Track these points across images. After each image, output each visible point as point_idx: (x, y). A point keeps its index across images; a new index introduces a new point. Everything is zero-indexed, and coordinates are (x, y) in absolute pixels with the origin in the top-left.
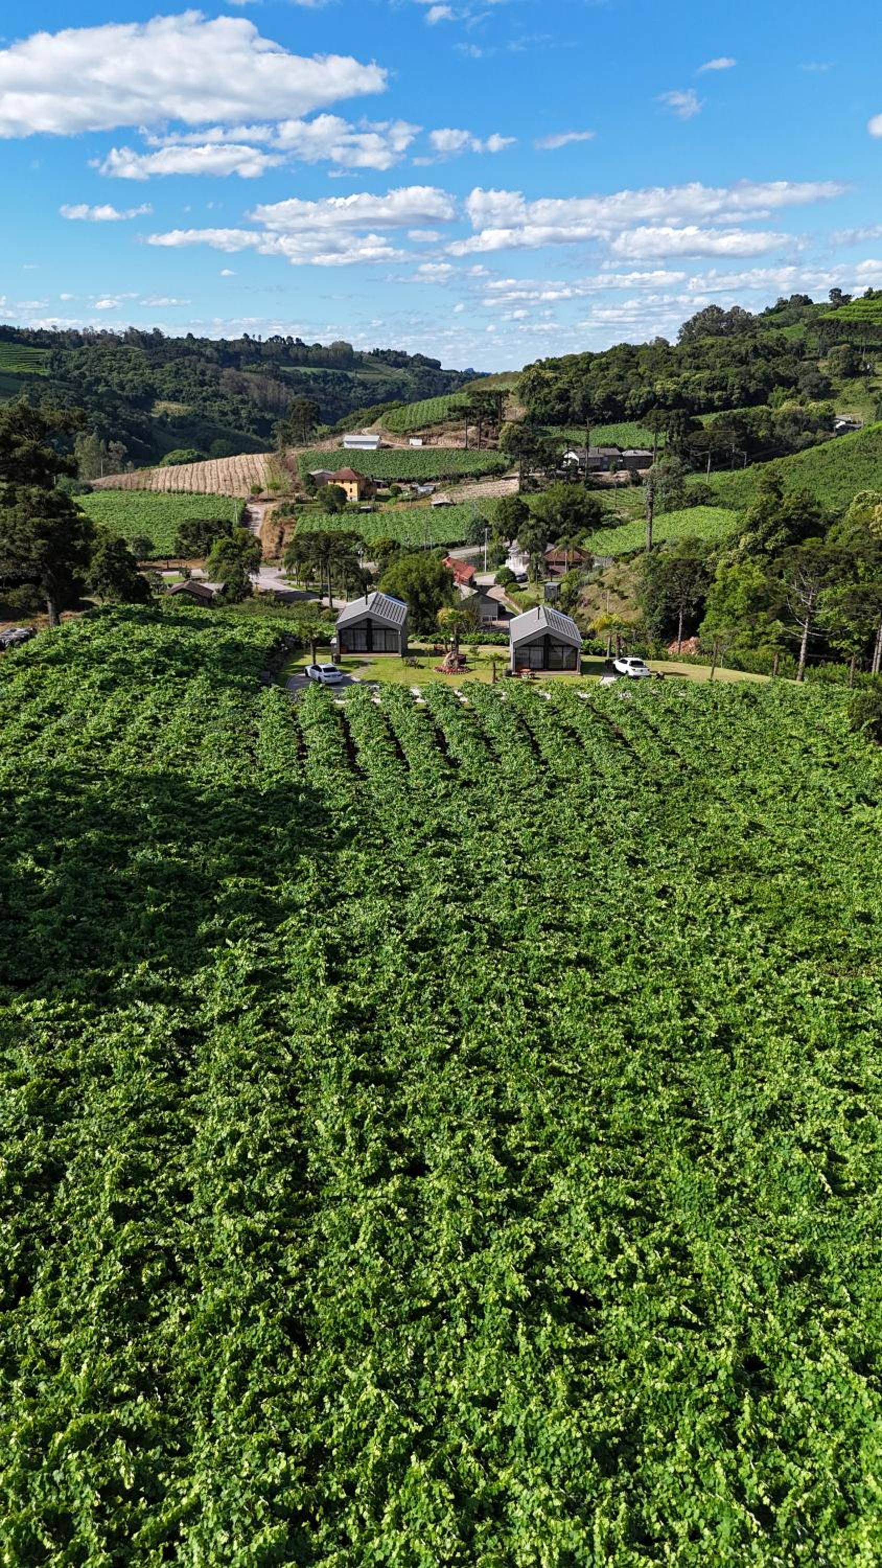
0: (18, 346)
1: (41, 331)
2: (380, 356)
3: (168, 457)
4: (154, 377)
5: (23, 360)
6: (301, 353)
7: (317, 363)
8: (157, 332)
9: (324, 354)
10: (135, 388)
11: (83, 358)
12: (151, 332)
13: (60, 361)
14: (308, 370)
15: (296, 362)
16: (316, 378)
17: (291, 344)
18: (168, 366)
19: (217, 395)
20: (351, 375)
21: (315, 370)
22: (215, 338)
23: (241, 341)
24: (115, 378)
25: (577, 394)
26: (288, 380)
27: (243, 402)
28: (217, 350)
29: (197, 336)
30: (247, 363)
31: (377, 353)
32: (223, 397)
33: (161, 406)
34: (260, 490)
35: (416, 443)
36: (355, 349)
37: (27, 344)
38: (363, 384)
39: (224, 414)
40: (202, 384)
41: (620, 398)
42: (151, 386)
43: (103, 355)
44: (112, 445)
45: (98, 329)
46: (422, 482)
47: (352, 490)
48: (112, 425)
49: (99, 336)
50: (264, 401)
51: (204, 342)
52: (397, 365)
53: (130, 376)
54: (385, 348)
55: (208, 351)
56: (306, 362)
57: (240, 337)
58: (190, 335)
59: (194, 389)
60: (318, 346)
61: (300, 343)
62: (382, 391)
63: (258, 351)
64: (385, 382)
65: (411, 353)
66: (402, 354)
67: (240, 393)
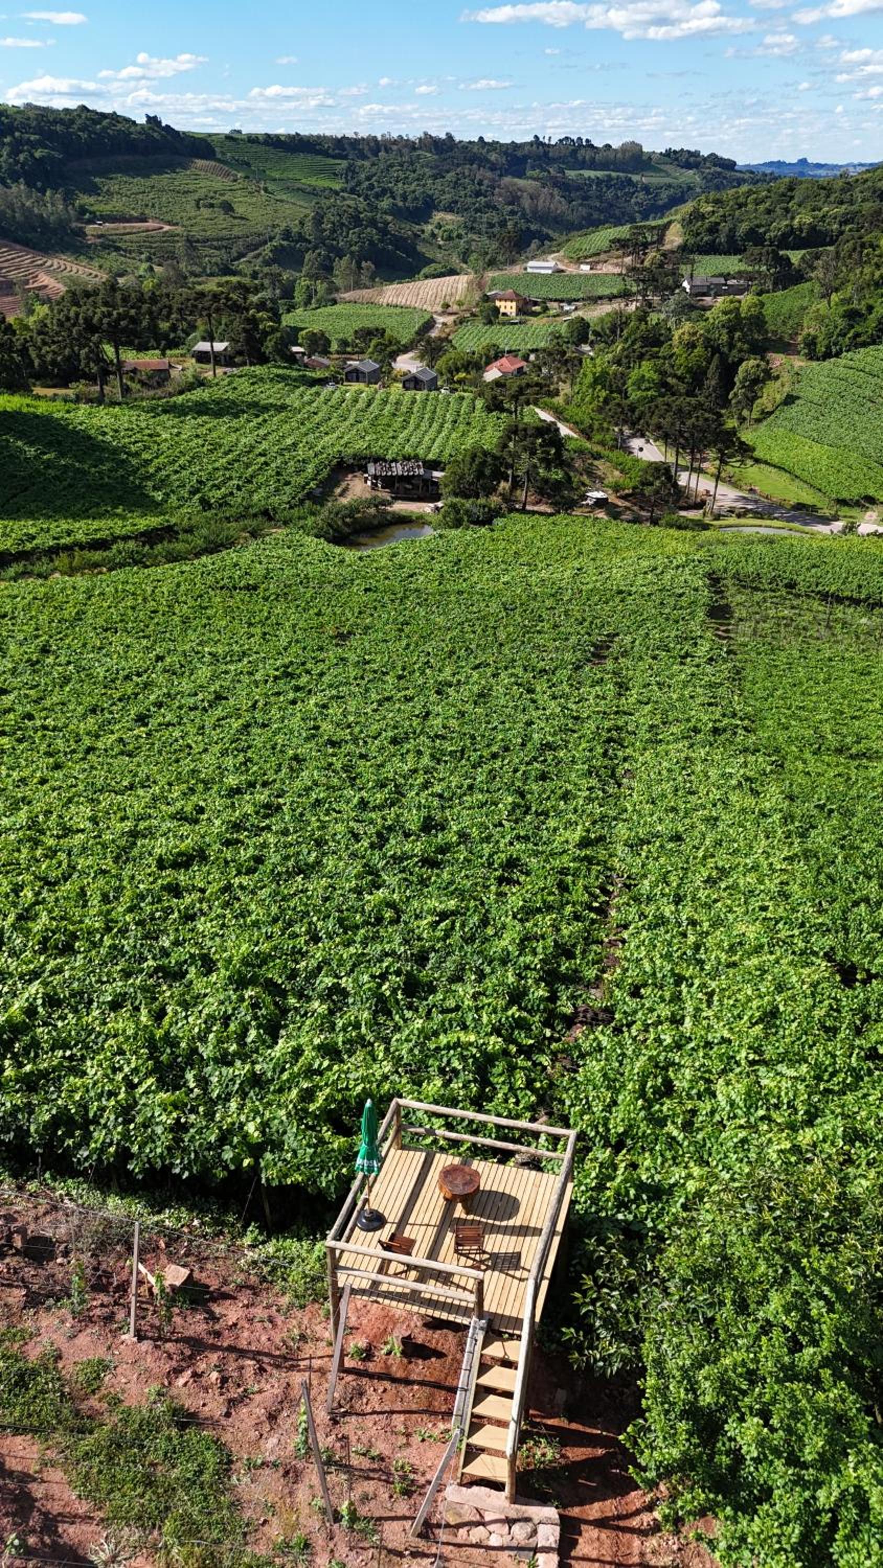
0: (319, 158)
1: (344, 138)
2: (672, 156)
3: (426, 270)
4: (434, 187)
5: (321, 171)
6: (588, 154)
7: (604, 166)
8: (450, 137)
9: (611, 156)
10: (416, 199)
11: (374, 170)
12: (443, 136)
13: (354, 172)
14: (592, 174)
15: (583, 165)
16: (599, 181)
17: (581, 145)
18: (450, 176)
19: (490, 206)
20: (635, 178)
21: (600, 174)
22: (505, 140)
23: (531, 144)
24: (399, 188)
25: (724, 228)
26: (566, 187)
27: (513, 213)
28: (506, 153)
29: (488, 139)
30: (533, 168)
31: (669, 154)
32: (495, 208)
33: (438, 216)
34: (448, 306)
35: (585, 268)
36: (645, 150)
37: (326, 154)
38: (646, 189)
39: (492, 226)
40: (478, 194)
41: (762, 230)
42: (431, 197)
43: (391, 166)
44: (364, 264)
45: (395, 135)
46: (569, 302)
47: (509, 308)
48: (381, 241)
49: (395, 142)
50: (535, 212)
51: (495, 145)
52: (688, 166)
53: (413, 187)
54: (677, 148)
55: (493, 157)
56: (593, 165)
57: (529, 138)
58: (481, 139)
59: (469, 200)
60: (608, 147)
61: (590, 145)
62: (664, 196)
63: (546, 154)
64: (669, 186)
65: (705, 153)
66: (696, 154)
67: (511, 203)
